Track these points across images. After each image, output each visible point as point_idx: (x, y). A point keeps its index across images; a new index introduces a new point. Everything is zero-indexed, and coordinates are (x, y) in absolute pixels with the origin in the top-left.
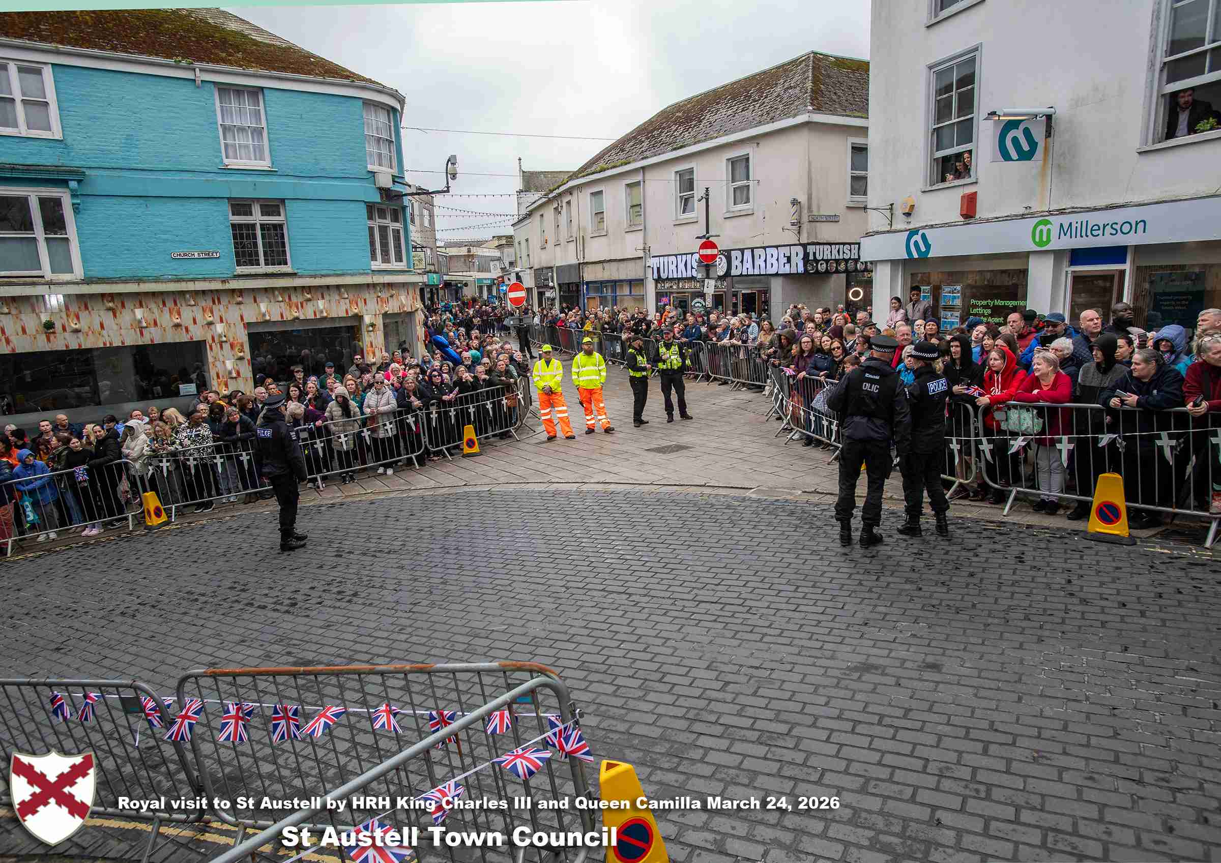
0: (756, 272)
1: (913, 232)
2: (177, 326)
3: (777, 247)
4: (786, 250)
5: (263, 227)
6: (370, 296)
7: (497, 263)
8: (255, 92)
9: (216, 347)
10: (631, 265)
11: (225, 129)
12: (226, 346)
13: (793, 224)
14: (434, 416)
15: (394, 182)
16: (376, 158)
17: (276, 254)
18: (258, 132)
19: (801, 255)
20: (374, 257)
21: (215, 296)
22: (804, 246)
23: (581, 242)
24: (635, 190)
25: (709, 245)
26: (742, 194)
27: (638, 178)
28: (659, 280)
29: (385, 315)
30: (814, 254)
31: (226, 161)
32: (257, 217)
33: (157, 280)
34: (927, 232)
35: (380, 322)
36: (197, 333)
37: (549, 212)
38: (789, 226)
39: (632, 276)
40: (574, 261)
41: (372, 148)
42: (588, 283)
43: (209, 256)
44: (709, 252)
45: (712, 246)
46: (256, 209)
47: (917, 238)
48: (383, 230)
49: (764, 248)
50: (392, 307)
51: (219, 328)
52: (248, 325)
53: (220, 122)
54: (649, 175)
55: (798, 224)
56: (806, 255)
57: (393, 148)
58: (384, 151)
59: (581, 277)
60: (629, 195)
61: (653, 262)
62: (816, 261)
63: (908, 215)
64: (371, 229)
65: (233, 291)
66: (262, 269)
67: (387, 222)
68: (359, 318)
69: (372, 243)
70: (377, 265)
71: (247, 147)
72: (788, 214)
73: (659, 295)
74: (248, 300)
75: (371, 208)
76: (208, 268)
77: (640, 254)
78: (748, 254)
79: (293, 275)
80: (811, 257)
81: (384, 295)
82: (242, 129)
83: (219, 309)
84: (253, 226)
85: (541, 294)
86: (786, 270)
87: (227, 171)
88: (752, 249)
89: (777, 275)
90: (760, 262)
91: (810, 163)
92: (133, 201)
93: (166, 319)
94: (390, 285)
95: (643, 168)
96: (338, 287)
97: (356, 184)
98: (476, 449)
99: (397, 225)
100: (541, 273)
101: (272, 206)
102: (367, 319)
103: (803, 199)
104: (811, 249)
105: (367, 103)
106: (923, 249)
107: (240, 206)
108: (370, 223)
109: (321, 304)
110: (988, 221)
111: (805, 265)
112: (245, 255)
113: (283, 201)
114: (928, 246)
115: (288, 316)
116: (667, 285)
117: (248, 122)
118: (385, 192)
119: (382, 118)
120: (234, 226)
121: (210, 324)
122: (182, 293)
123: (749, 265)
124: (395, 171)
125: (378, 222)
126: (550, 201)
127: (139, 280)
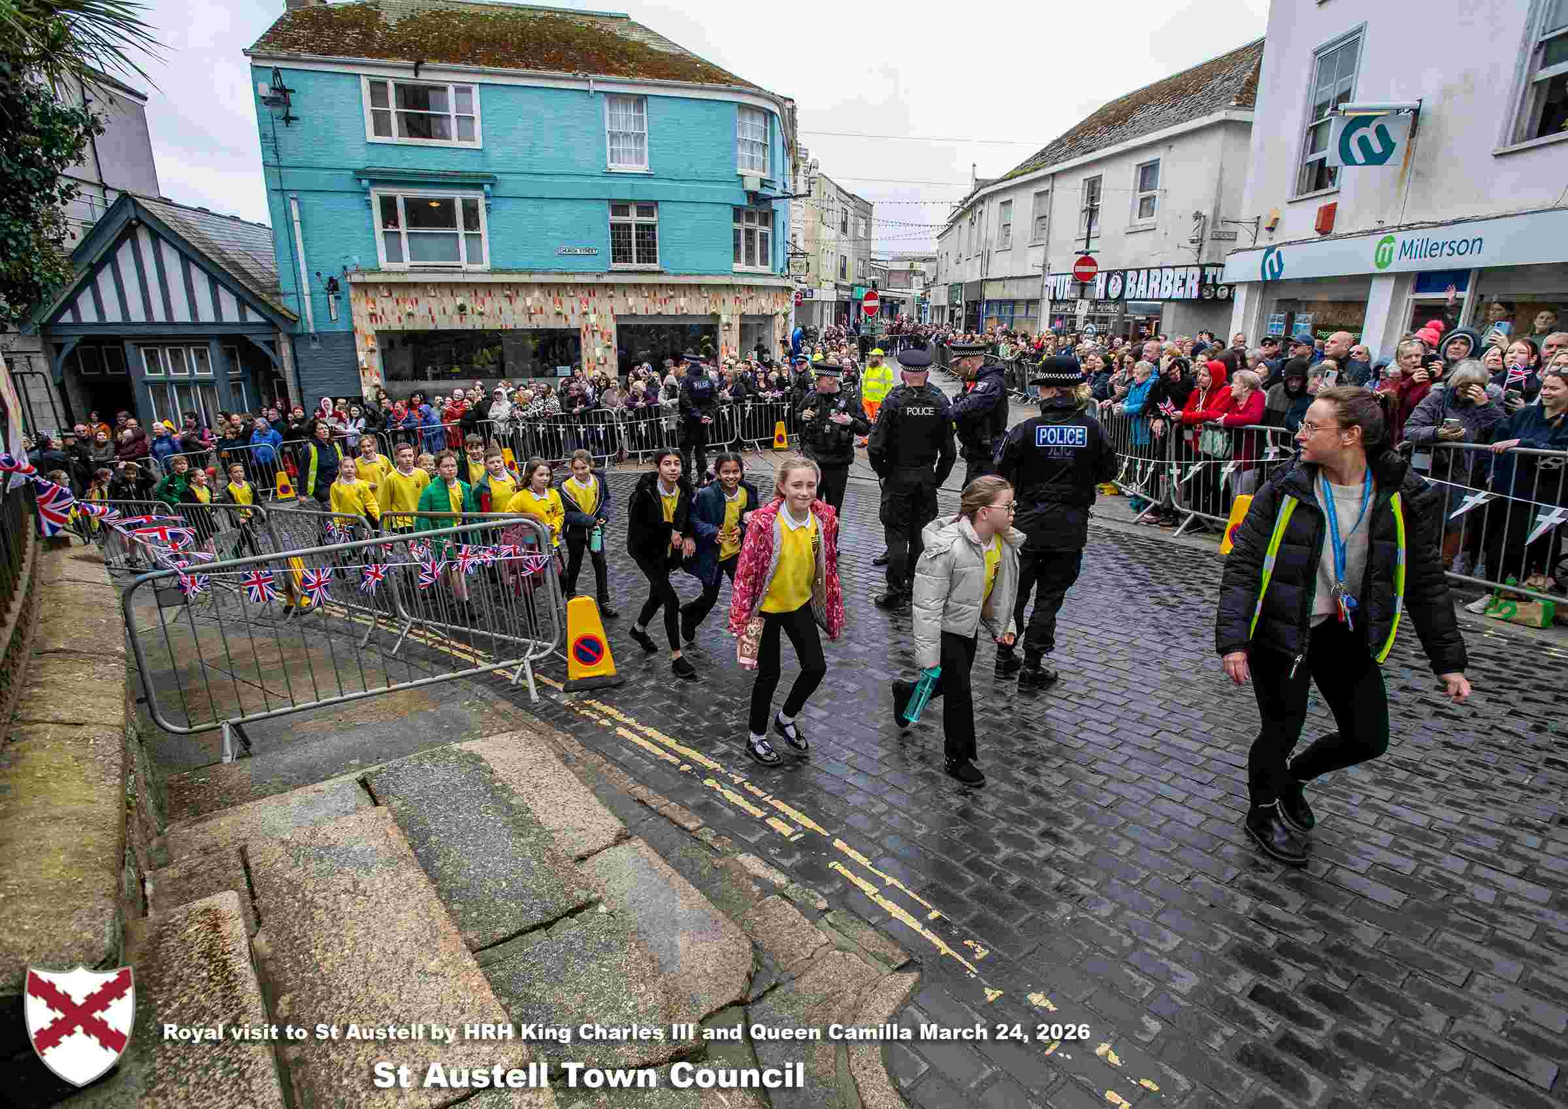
0: (1150, 296)
1: (1270, 250)
2: (559, 314)
3: (1174, 268)
4: (1181, 272)
5: (637, 226)
6: (729, 298)
7: (921, 279)
8: (641, 100)
9: (589, 335)
10: (1030, 282)
11: (613, 136)
12: (598, 335)
13: (1193, 242)
14: (748, 408)
15: (762, 185)
16: (747, 164)
17: (648, 252)
18: (640, 138)
19: (1197, 278)
20: (737, 259)
21: (591, 288)
22: (1202, 267)
23: (985, 257)
24: (1044, 199)
25: (1087, 260)
26: (1146, 206)
27: (1045, 186)
28: (1054, 301)
29: (743, 316)
30: (1214, 277)
31: (610, 165)
32: (633, 218)
33: (546, 272)
34: (1282, 249)
35: (736, 323)
36: (574, 322)
37: (965, 223)
38: (1188, 244)
39: (1029, 296)
40: (978, 277)
41: (744, 152)
42: (988, 302)
43: (590, 253)
44: (1087, 269)
45: (1092, 263)
46: (633, 211)
47: (1273, 256)
48: (750, 233)
49: (1161, 268)
50: (751, 308)
51: (593, 318)
52: (617, 317)
53: (607, 128)
54: (1059, 184)
55: (1199, 242)
56: (1203, 277)
57: (768, 152)
58: (758, 154)
59: (982, 295)
60: (1038, 204)
61: (1050, 281)
62: (1216, 286)
63: (1271, 229)
64: (737, 232)
65: (606, 285)
66: (635, 266)
67: (755, 225)
68: (716, 316)
69: (737, 246)
70: (741, 267)
71: (630, 152)
72: (1190, 229)
73: (1053, 318)
74: (618, 294)
75: (738, 213)
76: (588, 264)
77: (1039, 271)
78: (1143, 274)
79: (660, 273)
80: (1209, 281)
81: (744, 295)
82: (627, 135)
83: (594, 302)
84: (629, 226)
85: (952, 313)
86: (1179, 294)
87: (609, 174)
88: (1149, 270)
89: (1170, 300)
90: (1154, 284)
91: (1222, 170)
92: (531, 202)
93: (550, 307)
94: (750, 288)
95: (1053, 175)
96: (699, 286)
97: (724, 187)
98: (785, 445)
99: (765, 229)
100: (953, 288)
101: (647, 208)
102: (724, 319)
103: (1207, 212)
104: (1210, 272)
105: (743, 107)
106: (1276, 270)
107: (619, 207)
108: (737, 226)
109: (682, 301)
110: (1341, 237)
111: (1200, 290)
112: (620, 252)
113: (656, 203)
114: (1281, 266)
115: (653, 311)
116: (1062, 307)
117: (632, 129)
118: (753, 196)
119: (759, 122)
120: (613, 226)
121: (585, 314)
122: (565, 285)
123: (1142, 287)
124: (766, 176)
125: (743, 226)
126: (966, 211)
127: (531, 272)
